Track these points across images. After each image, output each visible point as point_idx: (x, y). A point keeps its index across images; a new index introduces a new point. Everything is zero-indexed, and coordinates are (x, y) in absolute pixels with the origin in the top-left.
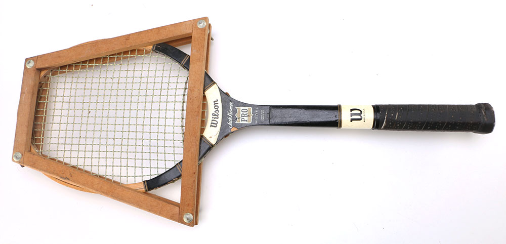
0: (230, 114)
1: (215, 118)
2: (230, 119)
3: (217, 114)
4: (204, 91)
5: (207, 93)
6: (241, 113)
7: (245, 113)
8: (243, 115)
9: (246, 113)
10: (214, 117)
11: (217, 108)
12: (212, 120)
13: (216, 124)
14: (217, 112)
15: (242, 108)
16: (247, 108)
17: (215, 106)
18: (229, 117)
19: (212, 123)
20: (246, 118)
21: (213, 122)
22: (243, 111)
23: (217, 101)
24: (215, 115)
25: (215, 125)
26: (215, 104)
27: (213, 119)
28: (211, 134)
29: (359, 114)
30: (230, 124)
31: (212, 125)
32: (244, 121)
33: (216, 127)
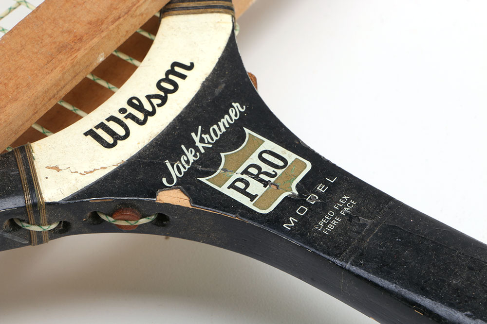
2: (190, 156)
3: (148, 107)
4: (166, 11)
5: (169, 24)
6: (254, 159)
7: (265, 168)
8: (254, 171)
9: (271, 170)
10: (131, 110)
11: (167, 91)
12: (113, 118)
13: (117, 138)
14: (156, 102)
15: (268, 145)
16: (291, 157)
17: (167, 80)
18: (191, 144)
19: (102, 126)
20: (256, 188)
21: (113, 125)
22: (267, 156)
23: (191, 67)
24: (140, 108)
25: (109, 139)
26: (171, 71)
27: (121, 117)
30: (174, 173)
31: (100, 132)
32: (243, 192)
33: (109, 146)
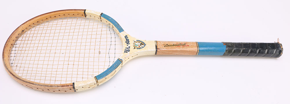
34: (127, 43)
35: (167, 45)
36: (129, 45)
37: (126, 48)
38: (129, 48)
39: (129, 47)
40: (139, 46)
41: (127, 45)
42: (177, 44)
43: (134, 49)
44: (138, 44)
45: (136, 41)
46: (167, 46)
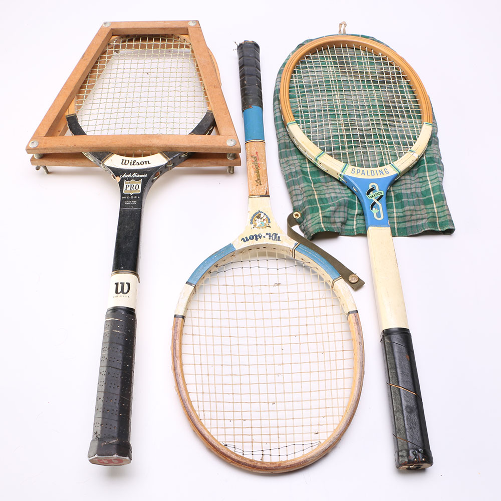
0: (135, 175)
1: (131, 163)
2: (129, 176)
3: (135, 164)
6: (135, 185)
8: (132, 186)
9: (135, 188)
11: (141, 164)
12: (129, 161)
13: (125, 164)
14: (137, 164)
15: (140, 185)
16: (140, 189)
17: (143, 162)
18: (132, 174)
19: (126, 160)
20: (129, 189)
21: (127, 162)
22: (137, 186)
23: (149, 164)
24: (134, 162)
28: (115, 161)
29: (122, 291)
30: (124, 176)
31: (124, 161)
32: (126, 187)
33: (122, 164)
34: (258, 237)
35: (258, 181)
36: (264, 234)
37: (270, 239)
38: (270, 234)
39: (267, 234)
40: (264, 220)
41: (262, 237)
42: (254, 167)
43: (270, 227)
44: (260, 223)
45: (252, 225)
46: (260, 181)
